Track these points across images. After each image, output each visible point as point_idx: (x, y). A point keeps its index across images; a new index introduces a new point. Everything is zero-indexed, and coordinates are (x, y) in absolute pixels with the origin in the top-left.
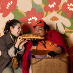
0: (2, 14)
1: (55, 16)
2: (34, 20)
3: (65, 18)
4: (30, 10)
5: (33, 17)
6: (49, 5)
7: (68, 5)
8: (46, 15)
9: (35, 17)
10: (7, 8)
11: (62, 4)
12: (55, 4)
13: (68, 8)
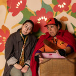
1: (65, 16)
2: (44, 20)
4: (39, 10)
5: (42, 17)
6: (59, 6)
8: (56, 15)
9: (44, 17)
11: (72, 4)
12: (65, 4)
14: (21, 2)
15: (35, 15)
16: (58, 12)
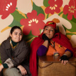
2: (35, 22)
4: (30, 12)
6: (50, 8)
7: (69, 8)
8: (47, 17)
10: (7, 10)
12: (56, 6)
13: (70, 10)
14: (11, 4)
15: (26, 18)
16: (50, 14)
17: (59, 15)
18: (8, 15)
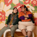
0: (6, 5)
3: (33, 7)
6: (26, 2)
7: (34, 2)
10: (9, 3)
11: (31, 1)
14: (10, 0)
17: (29, 5)
18: (9, 5)
